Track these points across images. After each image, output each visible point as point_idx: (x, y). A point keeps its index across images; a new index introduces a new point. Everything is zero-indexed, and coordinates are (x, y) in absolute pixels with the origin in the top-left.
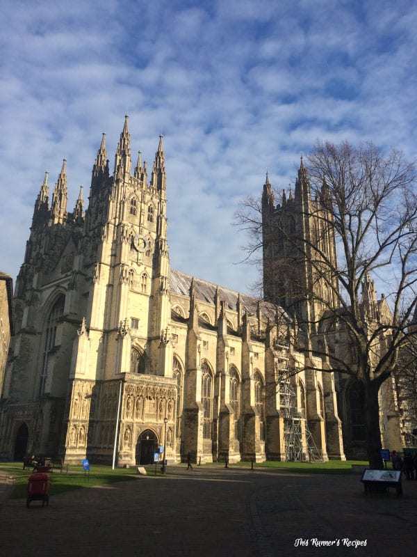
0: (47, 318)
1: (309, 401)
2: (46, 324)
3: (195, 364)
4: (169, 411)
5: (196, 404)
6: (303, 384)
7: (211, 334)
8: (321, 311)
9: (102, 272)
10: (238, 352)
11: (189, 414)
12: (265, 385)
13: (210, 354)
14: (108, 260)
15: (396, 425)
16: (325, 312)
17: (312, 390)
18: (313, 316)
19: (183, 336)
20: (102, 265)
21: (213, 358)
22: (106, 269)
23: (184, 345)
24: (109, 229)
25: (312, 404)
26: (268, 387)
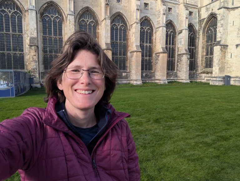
6: (152, 23)
12: (100, 23)
17: (160, 27)
25: (158, 39)
26: (102, 25)
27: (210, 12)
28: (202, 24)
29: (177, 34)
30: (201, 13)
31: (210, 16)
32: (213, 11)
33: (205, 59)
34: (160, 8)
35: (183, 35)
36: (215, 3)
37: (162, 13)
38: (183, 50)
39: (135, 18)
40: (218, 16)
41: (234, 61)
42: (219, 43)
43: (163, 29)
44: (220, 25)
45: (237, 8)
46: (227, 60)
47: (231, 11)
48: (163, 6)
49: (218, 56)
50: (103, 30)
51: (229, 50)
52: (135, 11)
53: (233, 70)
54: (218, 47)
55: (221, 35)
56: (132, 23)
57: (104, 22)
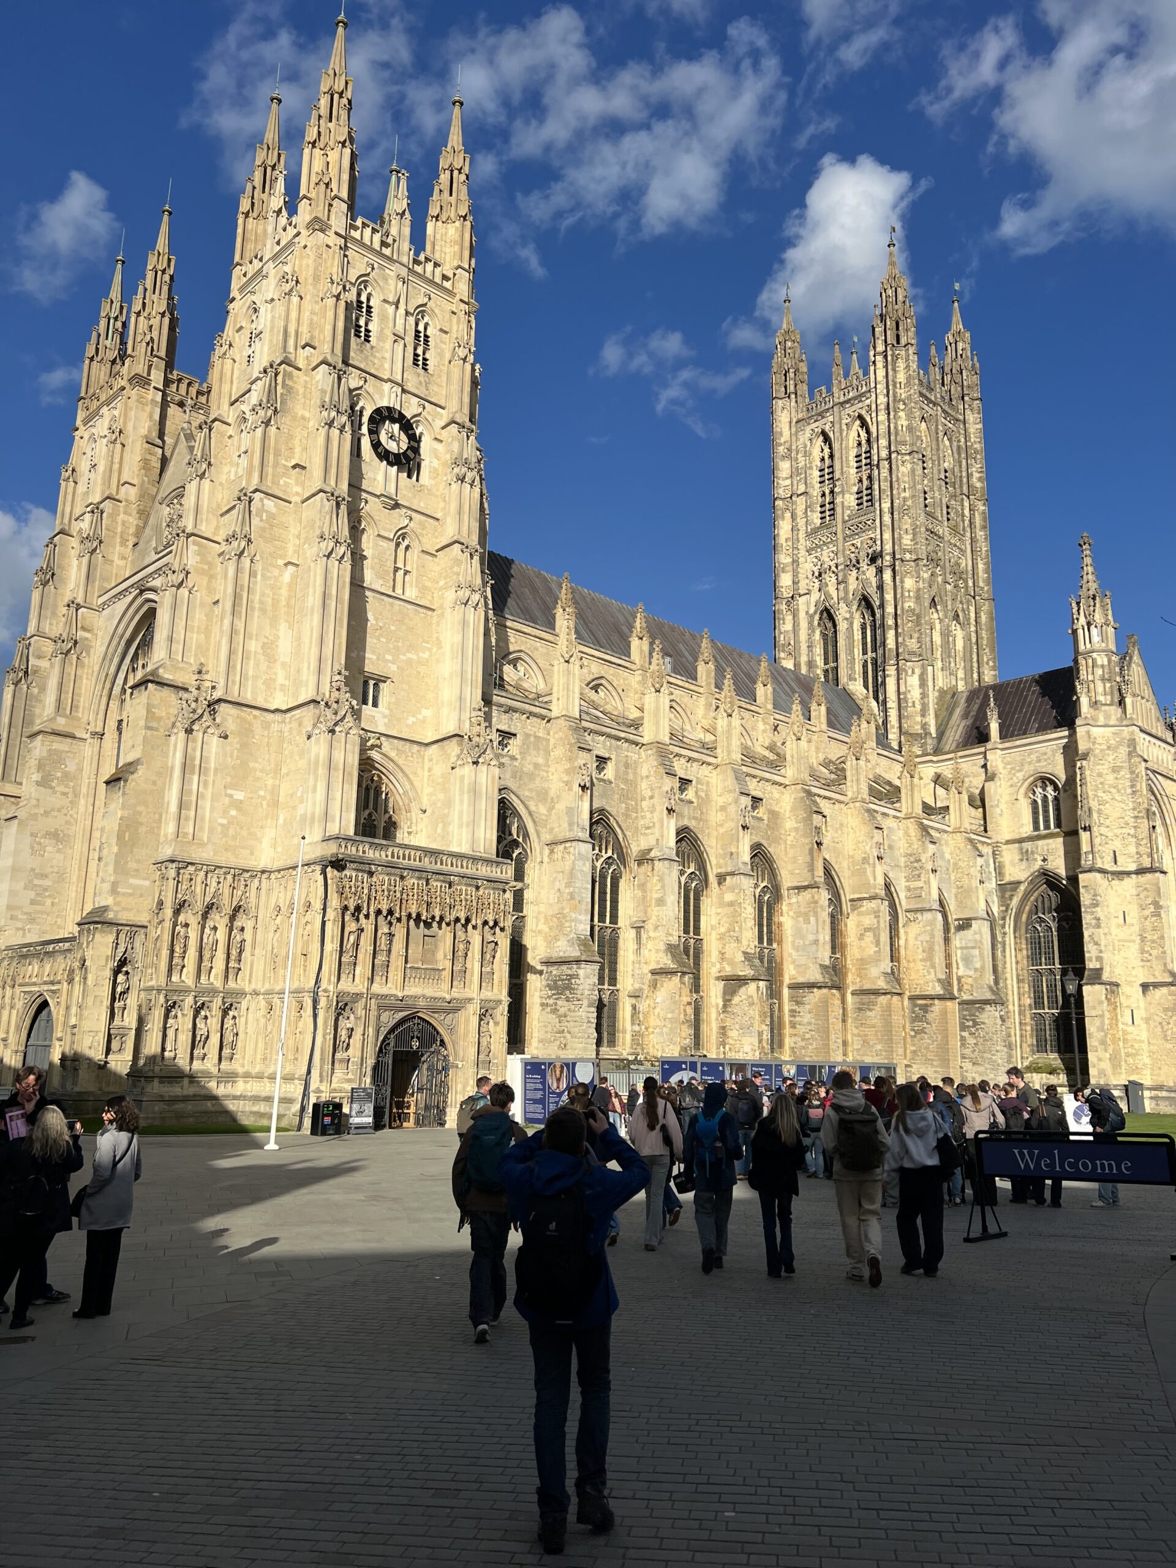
0: (117, 690)
1: (911, 942)
2: (114, 705)
3: (572, 824)
4: (486, 962)
5: (573, 942)
6: (895, 895)
7: (623, 735)
8: (942, 693)
9: (262, 520)
10: (703, 794)
11: (554, 972)
12: (784, 892)
13: (616, 797)
14: (282, 482)
15: (1166, 1010)
16: (954, 694)
17: (922, 910)
18: (918, 707)
19: (532, 739)
20: (262, 495)
21: (627, 809)
22: (274, 510)
23: (536, 766)
24: (284, 381)
25: (920, 950)
26: (794, 900)
27: (1035, 866)
28: (1011, 899)
29: (952, 930)
30: (999, 859)
31: (1037, 877)
32: (1050, 866)
33: (1032, 1019)
34: (920, 850)
35: (977, 937)
36: (1051, 841)
37: (929, 866)
38: (982, 988)
39: (872, 882)
40: (1082, 890)
41: (1144, 1036)
42: (1097, 977)
43: (935, 919)
44: (1094, 922)
45: (1128, 873)
46: (1124, 1031)
47: (1115, 882)
48: (931, 846)
49: (1102, 1016)
50: (801, 919)
51: (1123, 999)
52: (871, 861)
53: (1144, 1065)
54: (1097, 987)
55: (1101, 951)
56: (856, 896)
57: (813, 897)
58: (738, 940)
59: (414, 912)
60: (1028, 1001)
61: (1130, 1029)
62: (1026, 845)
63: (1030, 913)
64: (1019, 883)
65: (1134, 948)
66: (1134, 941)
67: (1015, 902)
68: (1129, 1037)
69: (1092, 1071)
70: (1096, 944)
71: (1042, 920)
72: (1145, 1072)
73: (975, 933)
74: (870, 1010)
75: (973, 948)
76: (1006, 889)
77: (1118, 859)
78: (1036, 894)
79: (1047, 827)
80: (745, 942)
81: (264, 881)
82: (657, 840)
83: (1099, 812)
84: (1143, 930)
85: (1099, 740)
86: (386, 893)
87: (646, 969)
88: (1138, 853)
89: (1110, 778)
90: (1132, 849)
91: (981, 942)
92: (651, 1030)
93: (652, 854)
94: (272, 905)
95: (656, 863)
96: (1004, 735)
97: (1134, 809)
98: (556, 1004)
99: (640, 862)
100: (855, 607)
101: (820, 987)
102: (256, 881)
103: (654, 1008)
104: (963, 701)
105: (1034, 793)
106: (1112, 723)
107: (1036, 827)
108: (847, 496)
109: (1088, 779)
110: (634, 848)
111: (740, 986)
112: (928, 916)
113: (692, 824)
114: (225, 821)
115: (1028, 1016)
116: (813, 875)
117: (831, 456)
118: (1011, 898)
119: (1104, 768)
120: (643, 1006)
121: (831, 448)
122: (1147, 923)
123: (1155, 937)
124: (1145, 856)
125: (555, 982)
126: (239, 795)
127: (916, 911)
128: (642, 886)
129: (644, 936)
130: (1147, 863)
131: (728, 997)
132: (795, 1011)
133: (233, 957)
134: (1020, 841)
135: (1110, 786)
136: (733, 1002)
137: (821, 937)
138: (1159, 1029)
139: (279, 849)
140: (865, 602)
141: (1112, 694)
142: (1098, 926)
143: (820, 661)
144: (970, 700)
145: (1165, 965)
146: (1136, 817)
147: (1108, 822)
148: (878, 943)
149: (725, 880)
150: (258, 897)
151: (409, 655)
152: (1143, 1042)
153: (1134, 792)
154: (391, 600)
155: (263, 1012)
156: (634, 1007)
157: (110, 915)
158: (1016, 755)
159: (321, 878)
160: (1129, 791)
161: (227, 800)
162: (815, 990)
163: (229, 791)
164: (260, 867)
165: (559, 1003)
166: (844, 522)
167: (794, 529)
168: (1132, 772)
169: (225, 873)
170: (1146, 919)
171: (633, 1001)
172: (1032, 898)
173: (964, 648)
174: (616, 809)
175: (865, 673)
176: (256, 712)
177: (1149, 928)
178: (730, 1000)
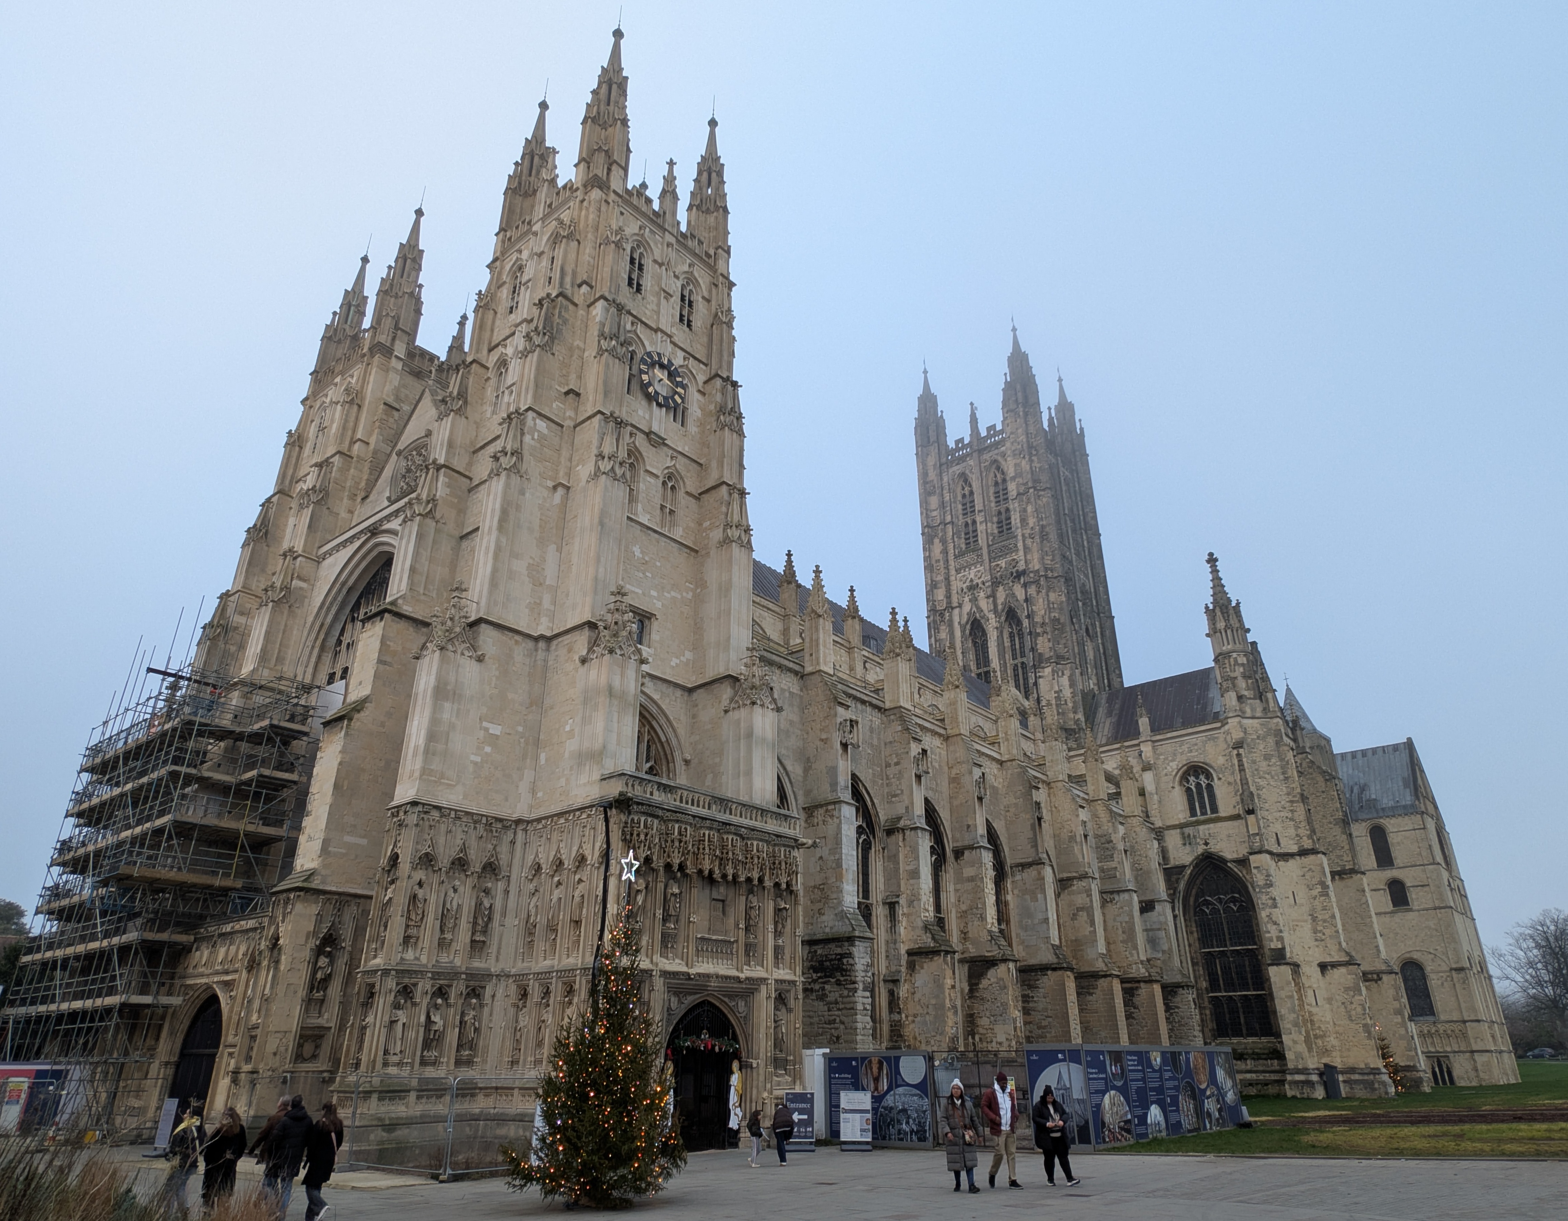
0: (332, 641)
1: (1110, 923)
3: (834, 785)
4: (778, 934)
5: (842, 916)
7: (866, 698)
8: (1084, 695)
9: (533, 439)
10: (936, 765)
11: (819, 952)
12: (1008, 869)
13: (864, 761)
14: (554, 406)
15: (1347, 989)
16: (1094, 696)
17: (1118, 892)
18: (1070, 705)
19: (787, 694)
20: (535, 415)
21: (874, 774)
22: (546, 431)
23: (791, 723)
24: (560, 312)
25: (1120, 931)
26: (1018, 877)
27: (1201, 849)
28: (1178, 883)
30: (1166, 845)
31: (1202, 861)
32: (1213, 850)
33: (1210, 1002)
34: (1110, 831)
35: (1162, 919)
36: (1212, 825)
37: (1121, 846)
38: (1173, 970)
39: (1081, 860)
40: (1254, 871)
41: (1328, 1017)
42: (1279, 957)
43: (1131, 898)
44: (1270, 902)
45: (1292, 855)
46: (1310, 1012)
47: (1281, 863)
48: (1120, 827)
49: (1292, 997)
50: (1028, 897)
51: (1304, 979)
52: (1078, 840)
53: (1333, 1046)
54: (1283, 968)
55: (1281, 931)
56: (1065, 875)
57: (1039, 873)
58: (983, 918)
59: (706, 866)
60: (1204, 984)
61: (1314, 1010)
62: (1188, 830)
63: (1197, 897)
64: (1184, 867)
65: (1307, 927)
66: (1306, 921)
67: (1182, 886)
68: (1315, 1019)
69: (1290, 1055)
70: (1275, 923)
71: (1207, 903)
72: (1334, 1054)
73: (1159, 914)
74: (1091, 994)
75: (1159, 929)
76: (1172, 873)
77: (1281, 841)
78: (1201, 878)
79: (1204, 813)
80: (989, 920)
81: (520, 835)
82: (907, 808)
83: (1259, 796)
84: (1314, 909)
85: (1249, 730)
86: (677, 844)
87: (903, 948)
88: (1297, 835)
89: (1264, 765)
90: (1292, 832)
91: (1166, 923)
92: (910, 1018)
93: (902, 824)
94: (530, 859)
95: (908, 833)
96: (1155, 729)
97: (1288, 794)
98: (823, 989)
99: (890, 832)
100: (1003, 618)
101: (1054, 969)
102: (510, 835)
103: (914, 993)
104: (1103, 701)
105: (1188, 782)
106: (1258, 714)
107: (1193, 813)
108: (989, 524)
109: (1246, 765)
110: (883, 817)
111: (989, 968)
112: (1125, 896)
113: (930, 795)
114: (478, 759)
115: (1206, 1000)
116: (1037, 850)
117: (972, 493)
118: (1177, 881)
119: (1257, 756)
120: (903, 991)
121: (970, 486)
122: (1316, 902)
123: (1327, 916)
124: (1305, 838)
125: (821, 962)
126: (496, 730)
127: (1112, 893)
128: (894, 858)
129: (900, 911)
130: (1307, 844)
131: (973, 981)
132: (1028, 996)
133: (479, 928)
134: (1181, 826)
135: (1265, 773)
136: (981, 986)
137: (1050, 915)
138: (1342, 1009)
139: (540, 794)
140: (1011, 616)
141: (1254, 689)
142: (1276, 907)
143: (973, 666)
144: (1110, 701)
145: (1340, 943)
146: (1292, 802)
147: (1267, 806)
148: (1092, 923)
149: (963, 854)
150: (512, 853)
151: (673, 594)
152: (1328, 1023)
153: (1286, 779)
154: (656, 536)
155: (513, 999)
156: (891, 993)
157: (316, 884)
158: (1167, 748)
159: (601, 826)
160: (1282, 777)
161: (482, 734)
162: (1049, 972)
163: (485, 724)
164: (515, 816)
165: (826, 987)
166: (989, 546)
167: (945, 552)
168: (1282, 760)
169: (475, 822)
170: (1315, 898)
171: (891, 986)
172: (1198, 882)
173: (1095, 657)
174: (865, 776)
175: (1016, 676)
176: (518, 638)
177: (1319, 908)
178: (977, 984)
